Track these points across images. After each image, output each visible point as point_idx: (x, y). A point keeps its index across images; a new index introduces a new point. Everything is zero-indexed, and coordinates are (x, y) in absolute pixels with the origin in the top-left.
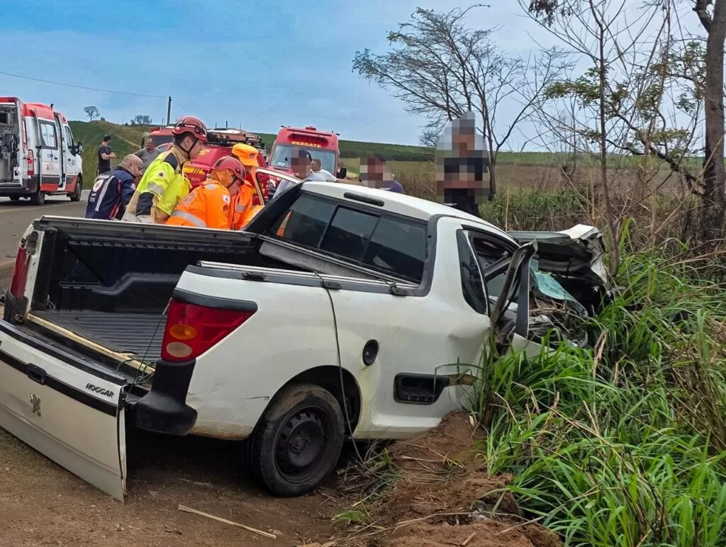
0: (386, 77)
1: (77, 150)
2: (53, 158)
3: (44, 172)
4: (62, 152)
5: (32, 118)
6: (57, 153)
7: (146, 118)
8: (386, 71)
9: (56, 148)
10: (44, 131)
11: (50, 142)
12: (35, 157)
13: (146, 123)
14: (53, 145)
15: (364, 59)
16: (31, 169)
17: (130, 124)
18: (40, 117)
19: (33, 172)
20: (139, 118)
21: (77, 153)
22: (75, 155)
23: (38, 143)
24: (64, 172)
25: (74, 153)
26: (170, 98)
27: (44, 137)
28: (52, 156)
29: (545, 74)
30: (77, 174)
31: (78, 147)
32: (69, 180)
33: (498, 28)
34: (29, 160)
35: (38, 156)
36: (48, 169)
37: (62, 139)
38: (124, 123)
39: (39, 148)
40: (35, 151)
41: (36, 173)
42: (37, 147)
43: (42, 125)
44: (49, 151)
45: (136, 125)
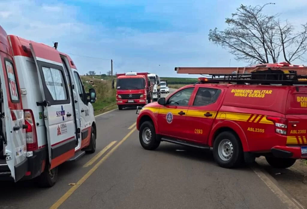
0: (225, 43)
1: (88, 98)
2: (65, 116)
3: (54, 139)
4: (74, 102)
5: (26, 58)
6: (68, 108)
7: (93, 72)
8: (225, 39)
9: (66, 102)
10: (48, 80)
11: (58, 93)
12: (37, 120)
13: (93, 74)
14: (63, 97)
15: (214, 34)
16: (31, 141)
17: (86, 75)
18: (39, 57)
19: (36, 144)
20: (90, 72)
21: (90, 101)
22: (87, 104)
23: (41, 97)
24: (78, 127)
25: (86, 102)
26: (112, 60)
27: (49, 87)
28: (63, 112)
29: (303, 37)
30: (91, 125)
31: (89, 94)
32: (84, 135)
33: (278, 15)
34: (28, 128)
35: (43, 117)
36: (59, 133)
37: (72, 87)
38: (84, 75)
39: (42, 104)
40: (36, 111)
41: (40, 144)
42: (38, 104)
43: (45, 70)
44: (58, 107)
45: (89, 75)
